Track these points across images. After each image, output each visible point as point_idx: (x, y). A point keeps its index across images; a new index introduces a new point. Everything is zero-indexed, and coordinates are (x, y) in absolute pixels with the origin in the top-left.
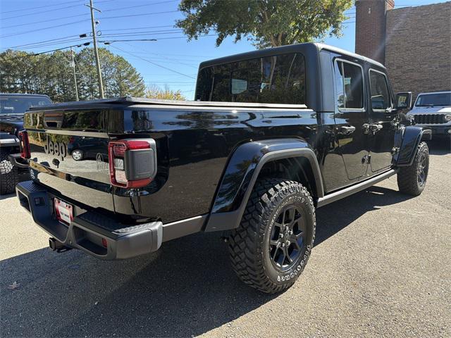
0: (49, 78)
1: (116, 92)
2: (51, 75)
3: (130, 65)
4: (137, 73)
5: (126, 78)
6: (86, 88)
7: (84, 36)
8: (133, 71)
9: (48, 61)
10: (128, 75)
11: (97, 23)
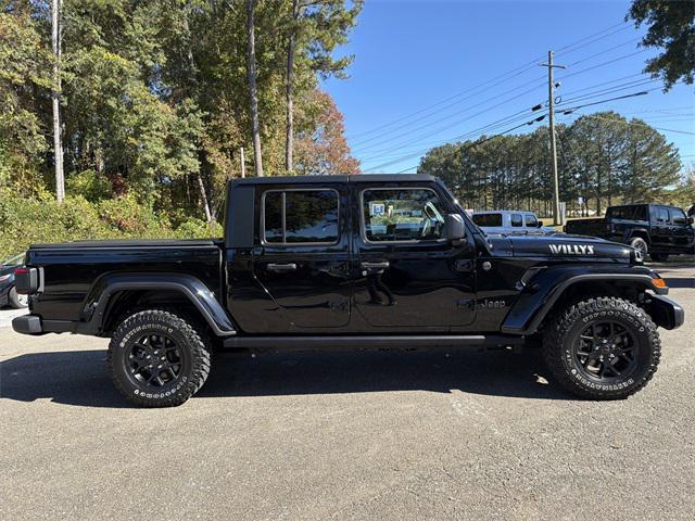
0: (527, 167)
1: (625, 178)
2: (530, 162)
3: (655, 132)
4: (667, 144)
5: (644, 154)
6: (577, 176)
7: (538, 107)
8: (660, 140)
9: (528, 143)
10: (650, 149)
11: (557, 85)
